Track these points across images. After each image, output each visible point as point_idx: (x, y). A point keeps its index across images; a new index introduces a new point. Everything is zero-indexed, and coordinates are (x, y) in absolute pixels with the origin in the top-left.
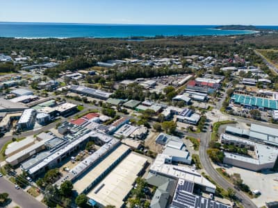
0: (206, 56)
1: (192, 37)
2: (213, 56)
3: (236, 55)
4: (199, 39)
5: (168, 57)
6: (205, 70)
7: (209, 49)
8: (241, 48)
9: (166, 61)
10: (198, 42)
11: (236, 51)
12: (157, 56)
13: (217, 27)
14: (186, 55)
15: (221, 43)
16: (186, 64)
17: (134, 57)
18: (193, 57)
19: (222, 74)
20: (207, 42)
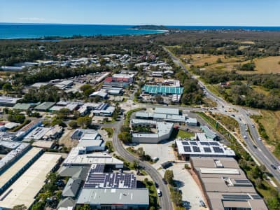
0: (123, 54)
1: (111, 37)
2: (129, 54)
3: (149, 52)
5: (86, 57)
6: (121, 67)
7: (126, 48)
8: (152, 45)
9: (84, 60)
10: (116, 41)
11: (149, 49)
12: (75, 56)
14: (103, 53)
15: (136, 41)
16: (103, 62)
18: (111, 55)
19: (136, 69)
20: (125, 41)
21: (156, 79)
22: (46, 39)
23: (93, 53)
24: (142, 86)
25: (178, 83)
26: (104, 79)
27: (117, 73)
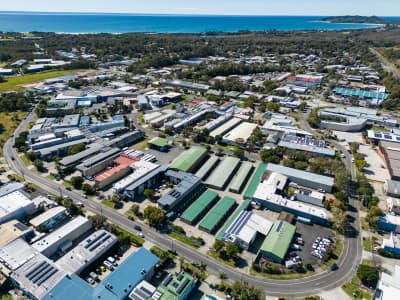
0: (308, 55)
1: (290, 33)
2: (317, 54)
3: (346, 54)
4: (299, 34)
5: (261, 55)
6: (307, 68)
7: (312, 46)
8: (353, 45)
9: (260, 59)
10: (299, 39)
11: (347, 49)
12: (247, 53)
13: (325, 19)
14: (282, 52)
15: (328, 39)
16: (283, 62)
17: (220, 55)
18: (292, 55)
19: (326, 71)
20: (310, 38)
21: (353, 84)
22: (208, 34)
23: (269, 51)
24: (333, 87)
25: (383, 89)
26: (285, 79)
27: (301, 73)
